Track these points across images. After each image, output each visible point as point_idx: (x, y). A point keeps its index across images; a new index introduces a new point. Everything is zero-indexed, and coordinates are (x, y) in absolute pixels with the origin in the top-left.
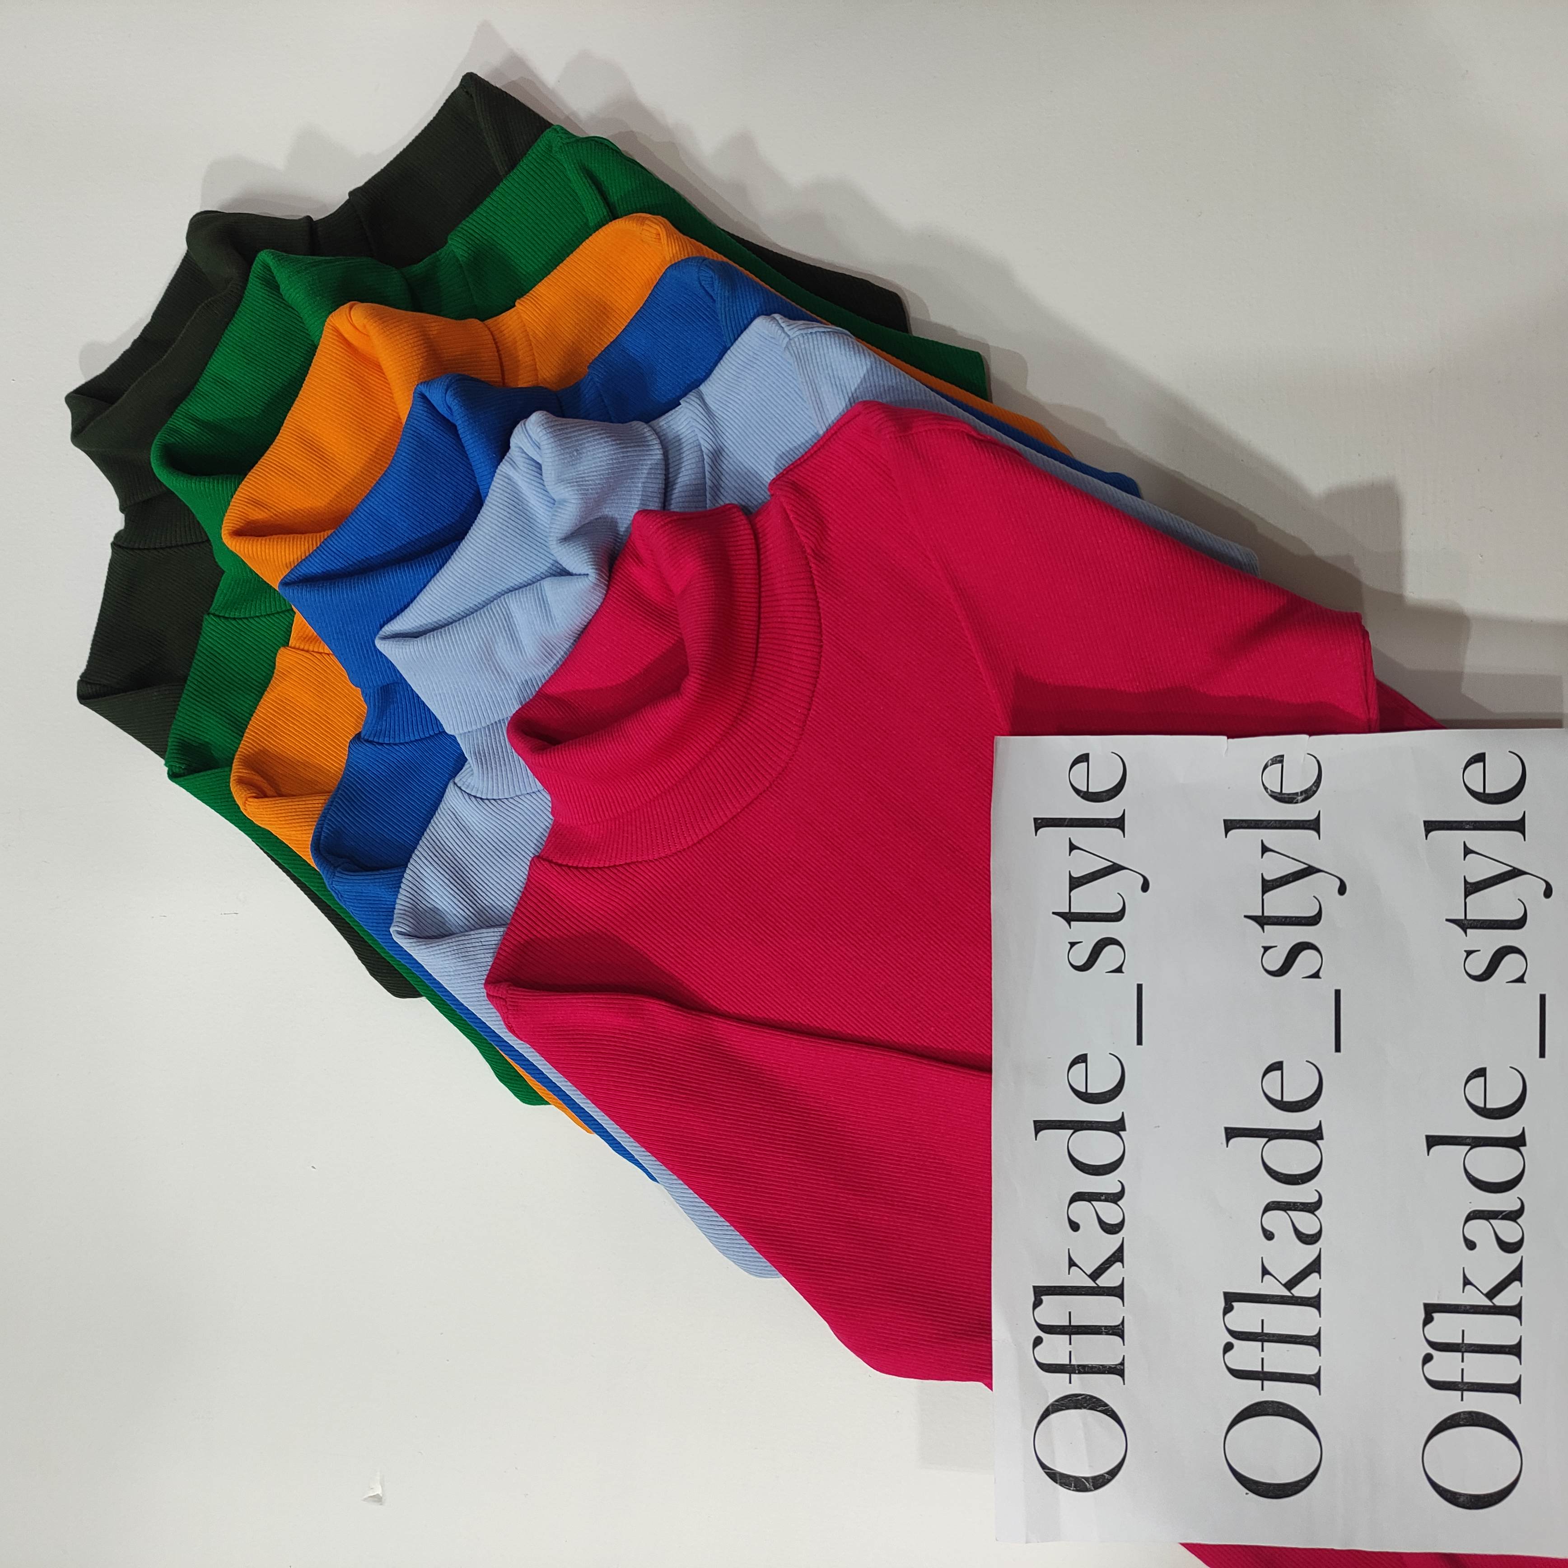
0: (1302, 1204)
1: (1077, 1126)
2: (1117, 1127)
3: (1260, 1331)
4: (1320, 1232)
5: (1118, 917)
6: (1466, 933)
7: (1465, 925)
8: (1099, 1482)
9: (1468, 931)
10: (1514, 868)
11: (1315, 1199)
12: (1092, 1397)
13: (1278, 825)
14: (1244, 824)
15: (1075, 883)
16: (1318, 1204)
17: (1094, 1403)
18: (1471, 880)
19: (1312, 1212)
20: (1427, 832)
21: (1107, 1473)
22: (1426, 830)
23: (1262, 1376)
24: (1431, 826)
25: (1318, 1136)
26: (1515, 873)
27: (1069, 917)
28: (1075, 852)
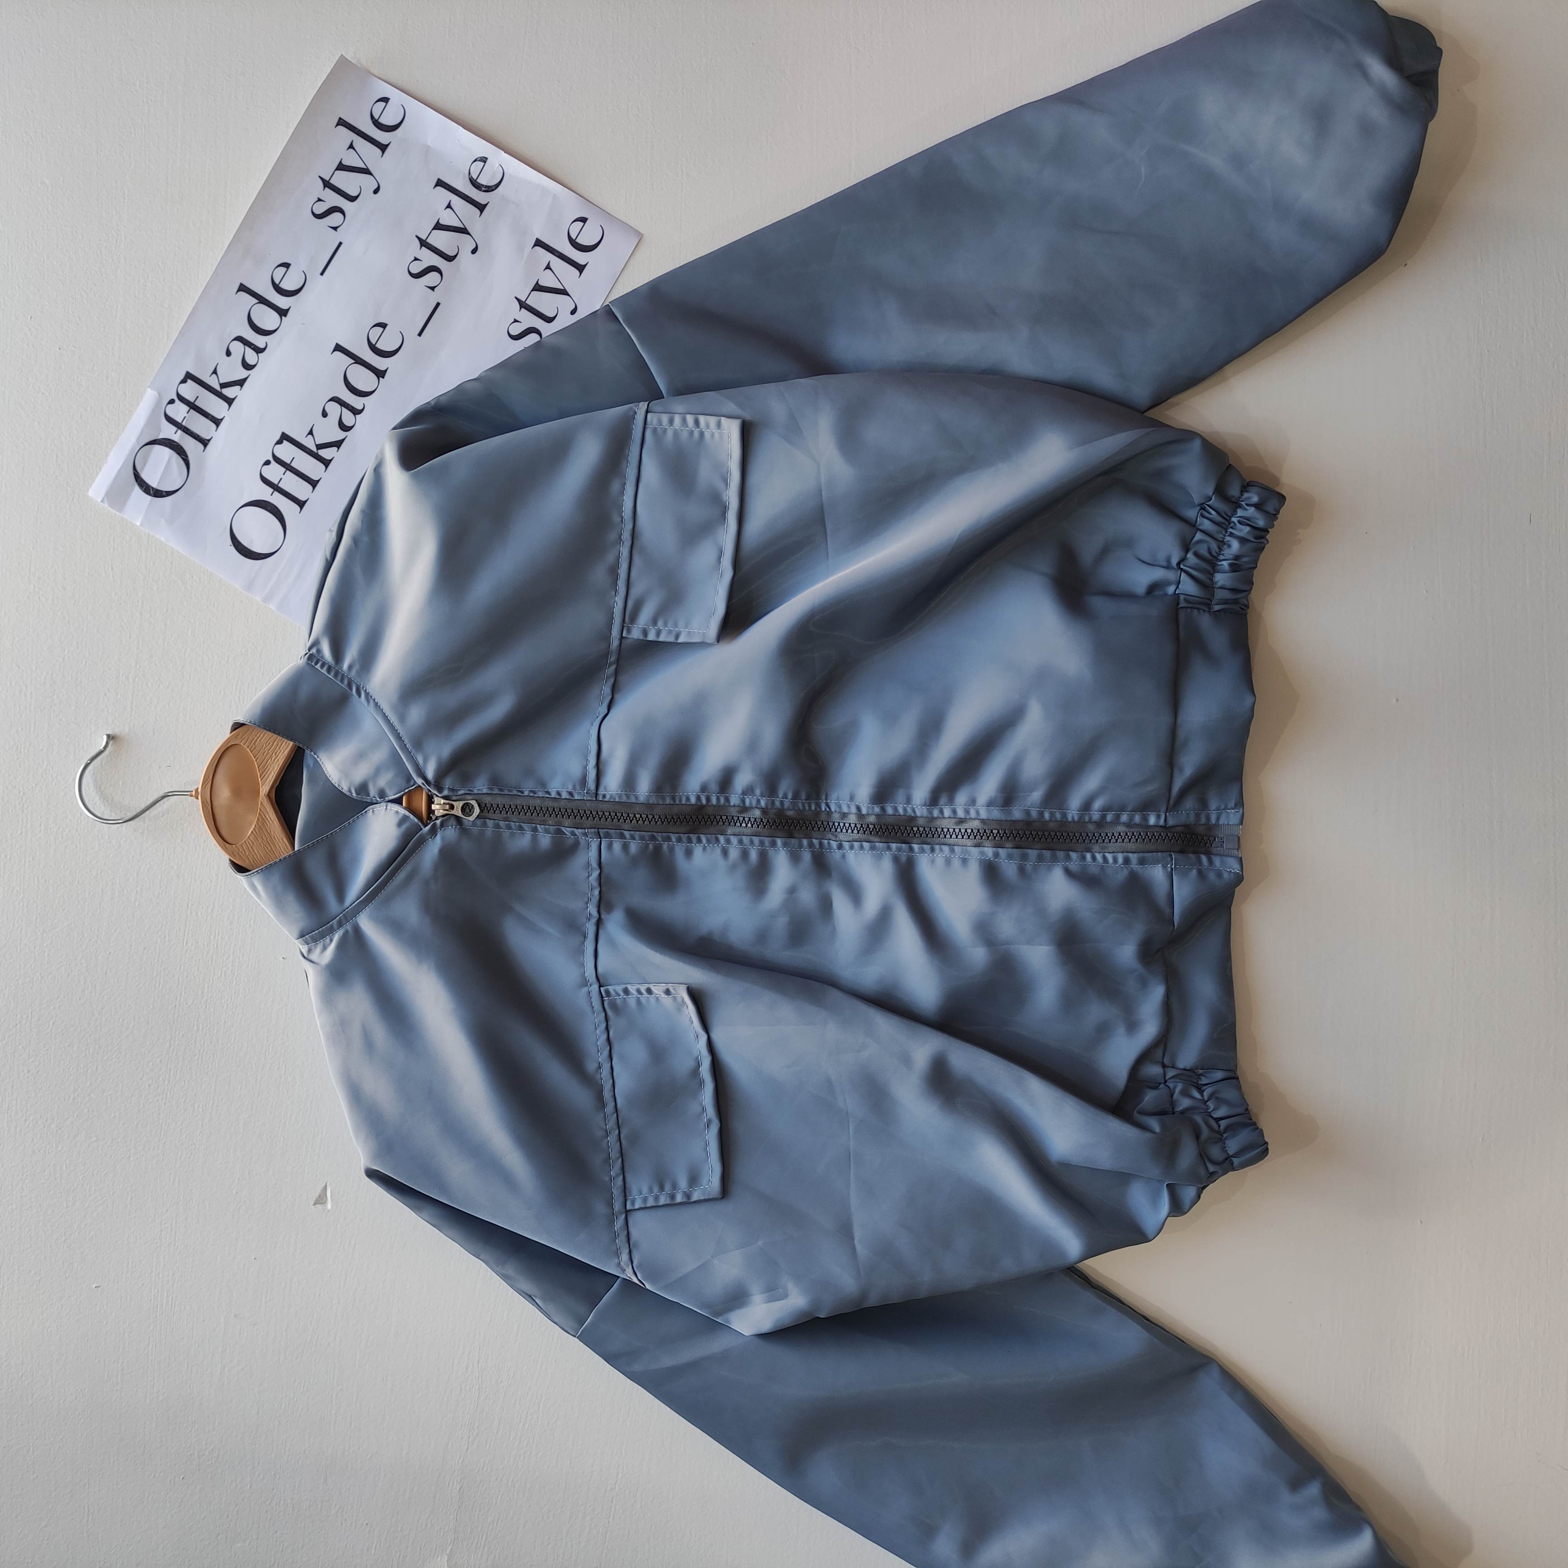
0: (352, 407)
1: (262, 300)
2: (283, 313)
3: (289, 462)
4: (352, 427)
5: (352, 199)
6: (520, 309)
7: (523, 305)
8: (158, 494)
9: (523, 309)
10: (565, 289)
11: (360, 408)
12: (182, 448)
13: (463, 197)
14: (447, 187)
15: (341, 167)
16: (360, 412)
17: (181, 451)
18: (540, 283)
19: (355, 414)
20: (535, 245)
21: (166, 492)
22: (535, 243)
23: (276, 488)
24: (539, 243)
25: (382, 375)
26: (564, 292)
27: (327, 184)
28: (351, 150)
